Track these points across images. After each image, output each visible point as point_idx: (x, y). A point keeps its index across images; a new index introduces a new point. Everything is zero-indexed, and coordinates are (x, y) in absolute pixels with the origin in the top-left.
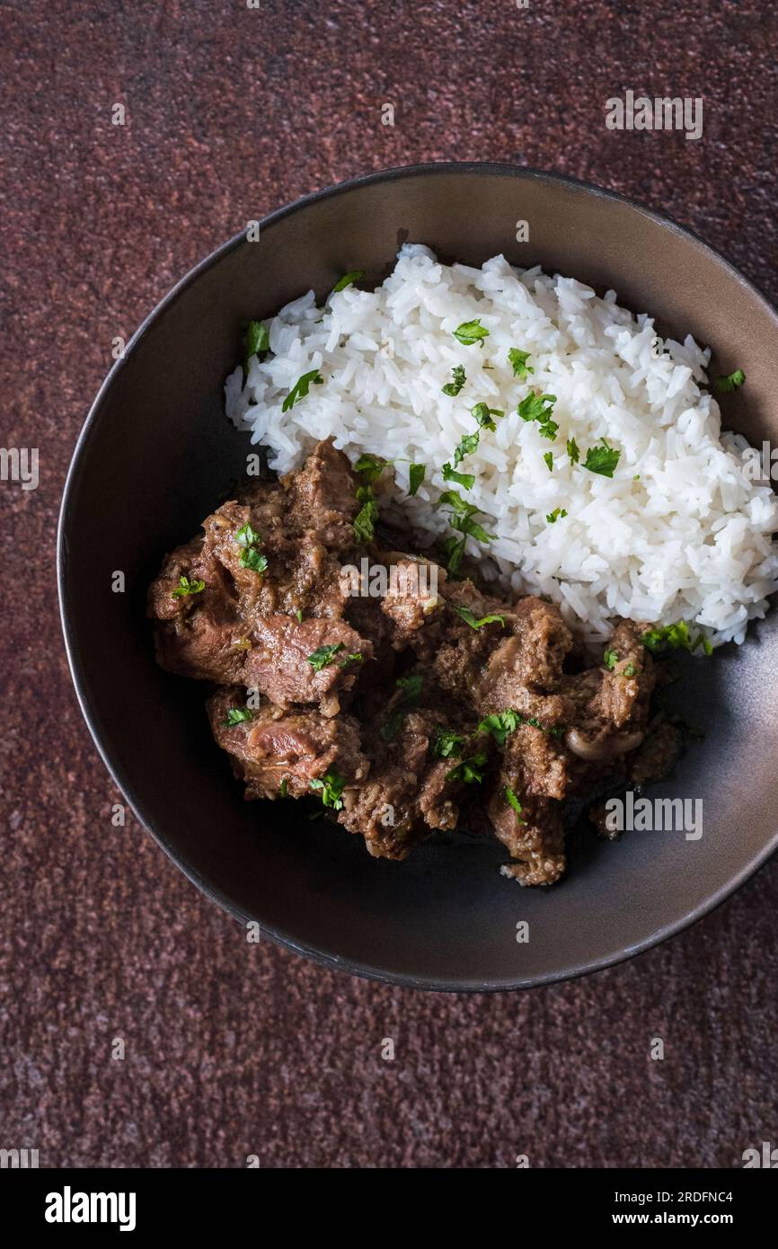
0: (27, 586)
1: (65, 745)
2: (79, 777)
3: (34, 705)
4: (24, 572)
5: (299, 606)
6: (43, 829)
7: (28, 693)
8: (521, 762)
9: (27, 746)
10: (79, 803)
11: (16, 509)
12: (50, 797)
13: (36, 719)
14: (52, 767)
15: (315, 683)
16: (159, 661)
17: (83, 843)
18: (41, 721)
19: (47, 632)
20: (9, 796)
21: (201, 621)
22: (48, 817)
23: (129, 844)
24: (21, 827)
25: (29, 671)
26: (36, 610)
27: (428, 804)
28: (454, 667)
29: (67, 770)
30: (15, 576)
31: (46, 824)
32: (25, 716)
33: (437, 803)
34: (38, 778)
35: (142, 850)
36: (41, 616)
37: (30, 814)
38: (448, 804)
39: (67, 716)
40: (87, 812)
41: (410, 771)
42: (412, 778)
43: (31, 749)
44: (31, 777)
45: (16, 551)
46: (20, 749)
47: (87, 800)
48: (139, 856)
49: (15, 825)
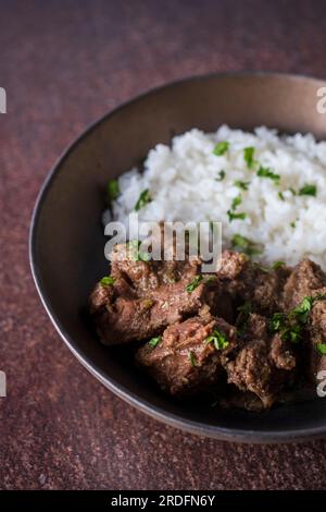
0: (21, 363)
1: (62, 434)
2: (74, 448)
3: (39, 419)
4: (17, 357)
5: (172, 278)
6: (60, 480)
7: (34, 414)
8: (320, 329)
9: (40, 440)
10: (78, 461)
11: (6, 329)
12: (60, 462)
13: (41, 425)
14: (57, 446)
15: (193, 296)
16: (103, 341)
17: (85, 481)
18: (45, 425)
19: (37, 382)
20: (36, 467)
21: (121, 302)
22: (61, 473)
23: (112, 475)
24: (47, 482)
25: (32, 403)
26: (28, 373)
27: (276, 353)
28: (266, 293)
29: (66, 446)
30: (13, 360)
31: (61, 477)
32: (35, 426)
33: (281, 351)
34: (50, 454)
35: (121, 476)
36: (32, 375)
37: (50, 474)
38: (288, 352)
39: (59, 419)
40: (83, 465)
41: (260, 339)
42: (262, 342)
43: (43, 440)
44: (46, 455)
45: (11, 348)
46: (37, 442)
47: (81, 458)
48: (119, 479)
49: (43, 482)
